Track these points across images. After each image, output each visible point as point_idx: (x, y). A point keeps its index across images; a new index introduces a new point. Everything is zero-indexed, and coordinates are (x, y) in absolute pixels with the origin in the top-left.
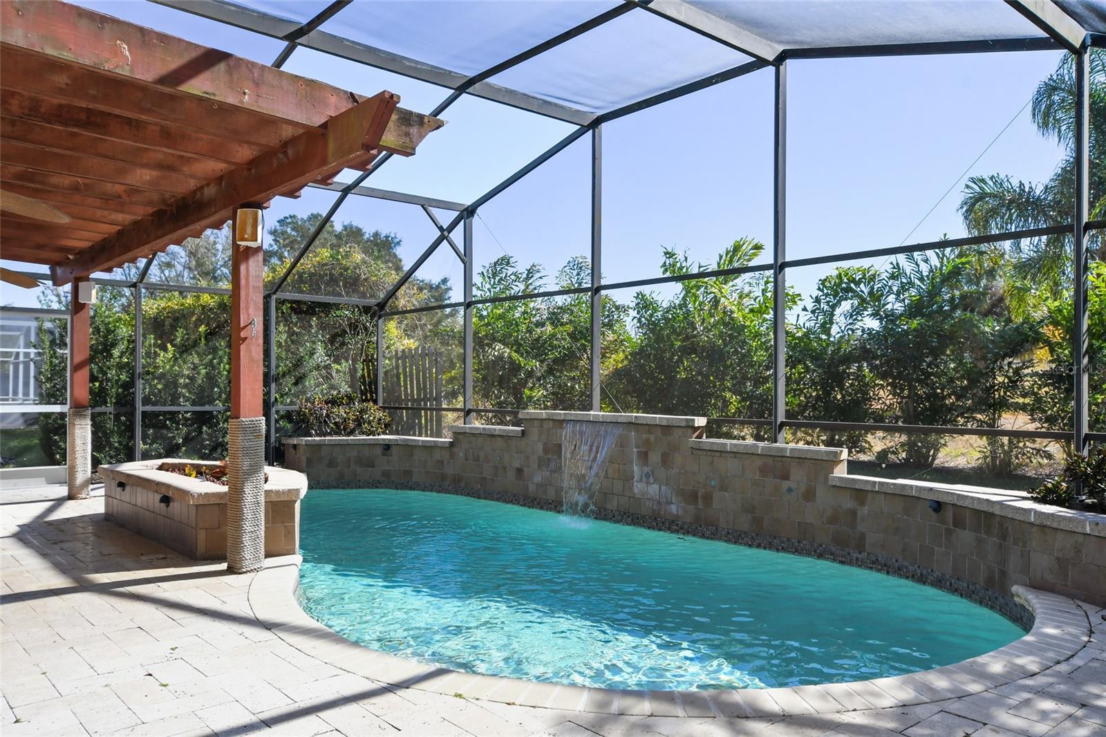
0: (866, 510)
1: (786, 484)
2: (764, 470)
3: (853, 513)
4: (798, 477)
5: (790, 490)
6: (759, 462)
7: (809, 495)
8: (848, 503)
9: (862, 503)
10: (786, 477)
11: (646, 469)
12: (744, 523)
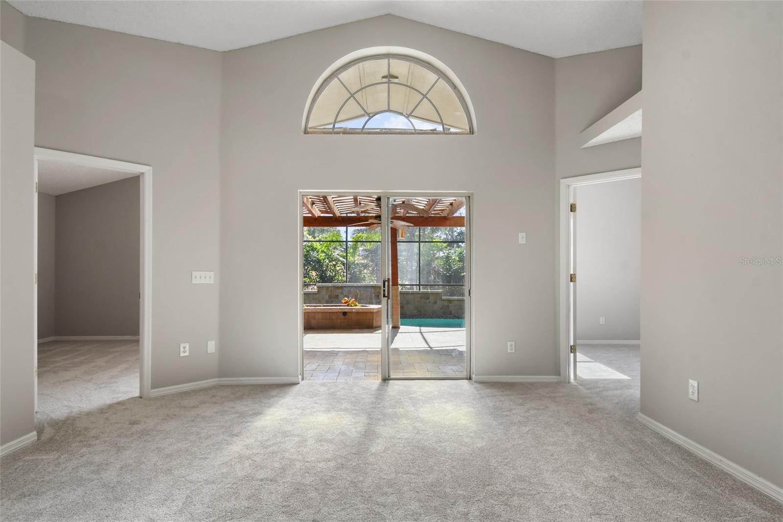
0: (452, 305)
1: (428, 301)
2: (421, 298)
3: (448, 306)
4: (432, 299)
5: (429, 302)
6: (420, 295)
7: (435, 303)
8: (446, 303)
9: (451, 303)
10: (428, 299)
11: (378, 301)
12: (415, 312)
